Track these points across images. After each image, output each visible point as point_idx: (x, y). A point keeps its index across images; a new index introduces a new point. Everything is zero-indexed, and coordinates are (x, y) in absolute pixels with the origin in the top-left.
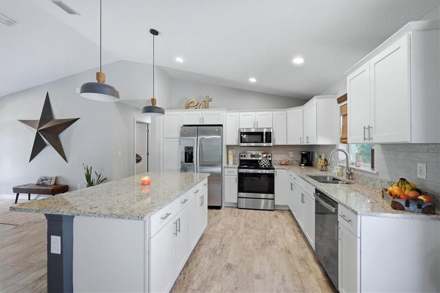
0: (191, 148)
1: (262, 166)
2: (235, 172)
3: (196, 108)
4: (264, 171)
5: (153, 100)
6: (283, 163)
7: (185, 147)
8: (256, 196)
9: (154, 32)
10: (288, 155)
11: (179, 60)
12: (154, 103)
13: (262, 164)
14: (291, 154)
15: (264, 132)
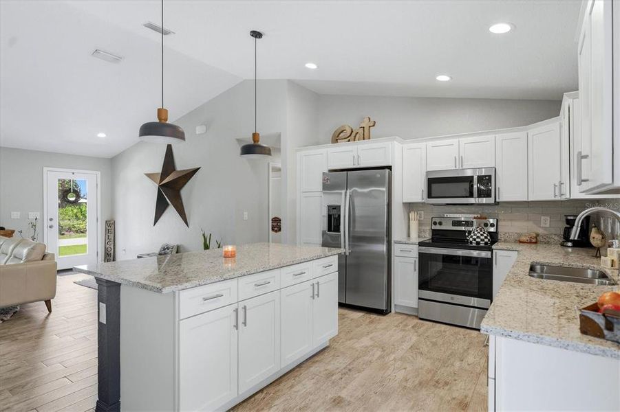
0: (337, 208)
1: (471, 243)
2: (415, 251)
3: (349, 141)
4: (475, 253)
5: (255, 136)
6: (524, 239)
7: (329, 206)
8: (452, 298)
9: (257, 35)
10: (537, 222)
11: (312, 66)
12: (257, 139)
13: (471, 239)
14: (546, 221)
15: (475, 178)
